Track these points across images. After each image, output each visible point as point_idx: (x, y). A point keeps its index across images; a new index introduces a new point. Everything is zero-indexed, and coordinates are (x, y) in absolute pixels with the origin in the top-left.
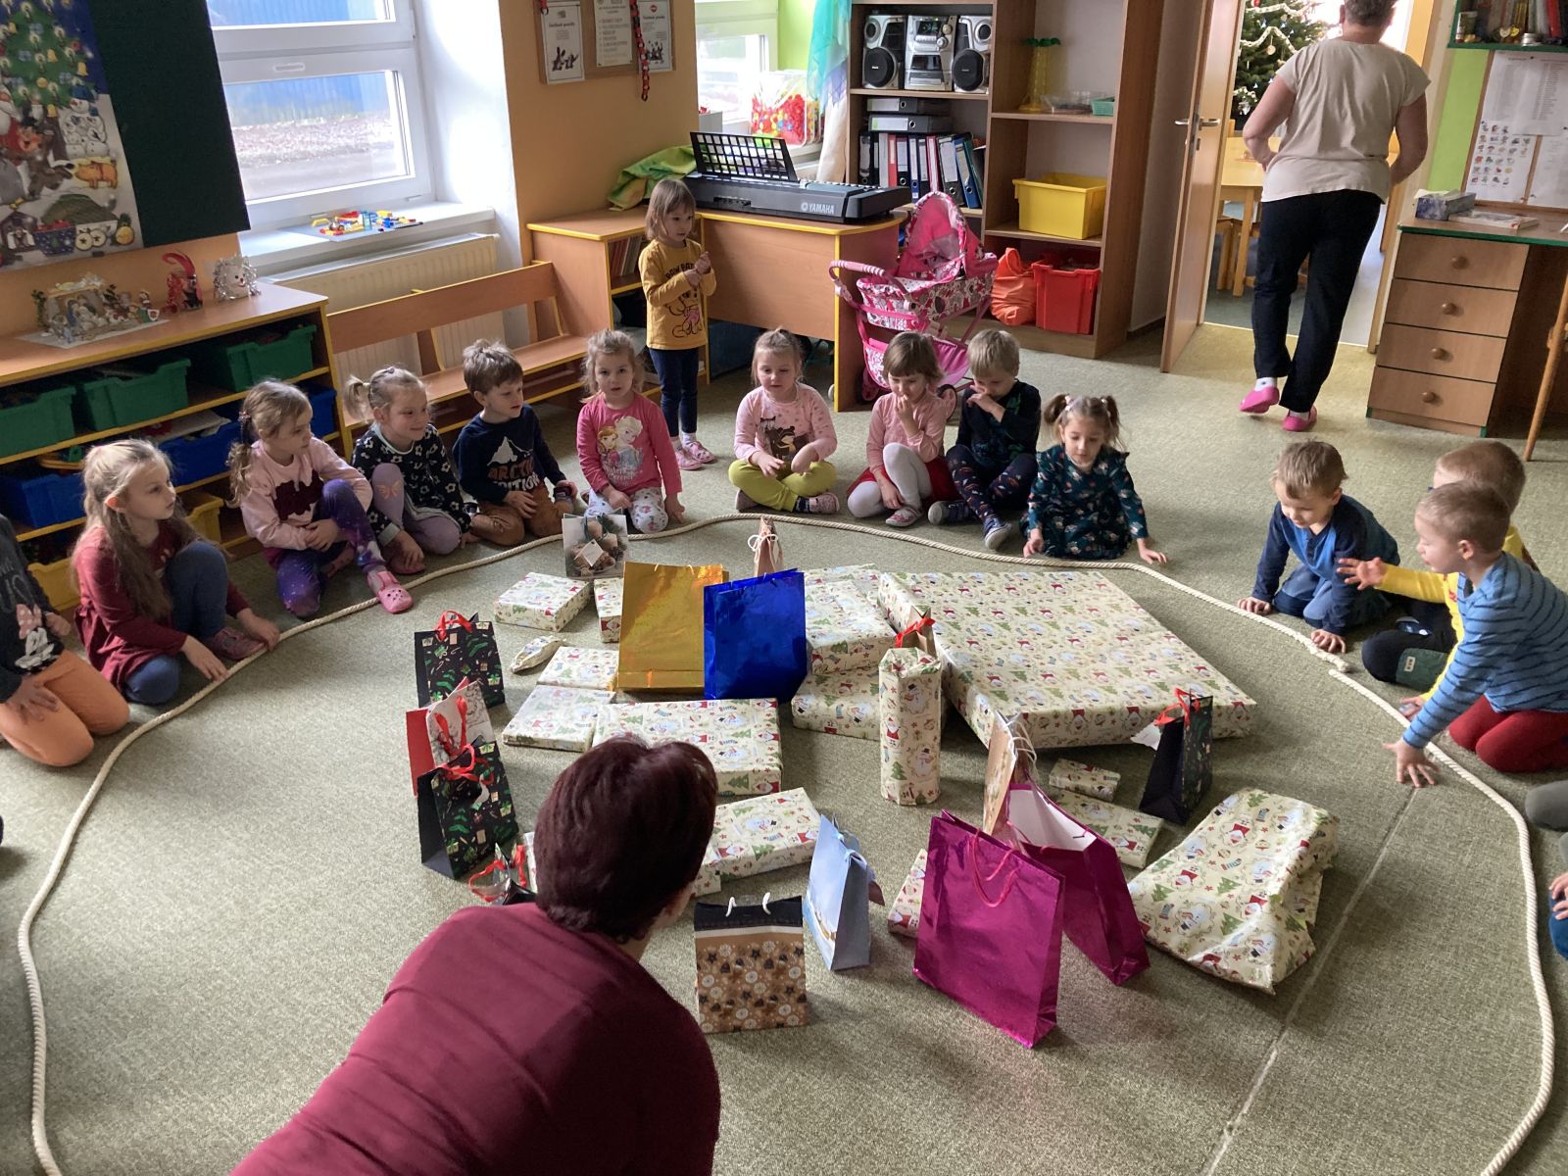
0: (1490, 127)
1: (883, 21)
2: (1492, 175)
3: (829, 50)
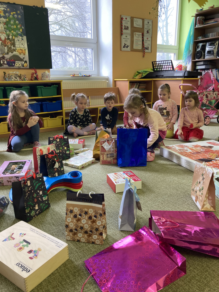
1: (201, 45)
3: (188, 52)
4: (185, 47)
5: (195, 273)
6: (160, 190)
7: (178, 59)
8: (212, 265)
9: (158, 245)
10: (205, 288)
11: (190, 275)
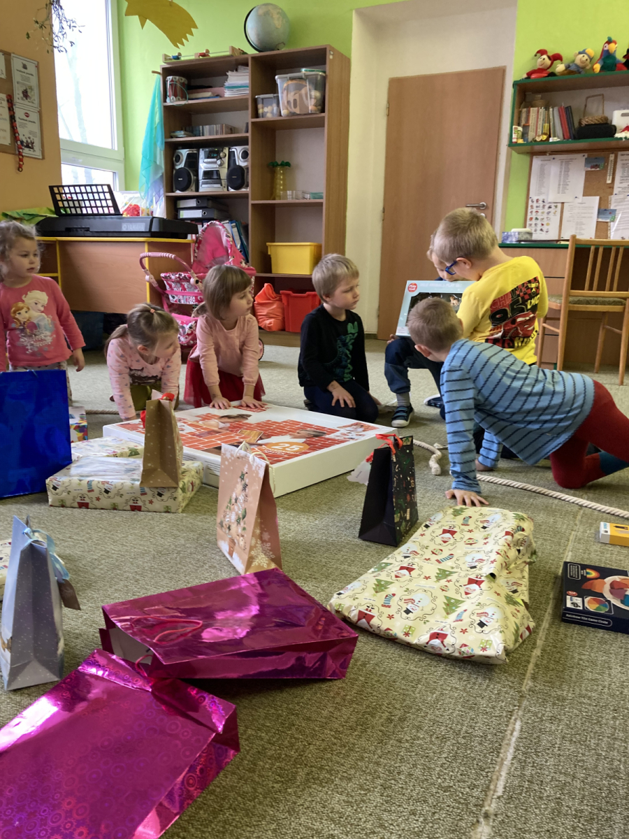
0: (535, 201)
1: (184, 153)
2: (539, 227)
3: (151, 169)
4: (144, 156)
5: (262, 739)
6: (126, 546)
7: (126, 190)
8: (301, 707)
9: (148, 691)
10: (297, 772)
11: (250, 750)
